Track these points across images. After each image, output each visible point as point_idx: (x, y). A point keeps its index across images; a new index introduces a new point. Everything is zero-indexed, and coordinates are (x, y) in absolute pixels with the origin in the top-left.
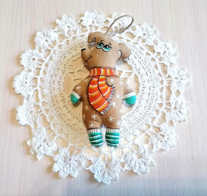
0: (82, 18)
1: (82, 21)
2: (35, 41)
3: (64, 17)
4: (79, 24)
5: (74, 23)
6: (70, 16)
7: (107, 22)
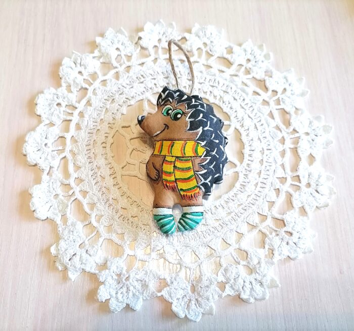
0: (140, 34)
1: (140, 38)
2: (60, 74)
3: (110, 33)
4: (136, 43)
5: (128, 43)
6: (120, 31)
7: (184, 40)
